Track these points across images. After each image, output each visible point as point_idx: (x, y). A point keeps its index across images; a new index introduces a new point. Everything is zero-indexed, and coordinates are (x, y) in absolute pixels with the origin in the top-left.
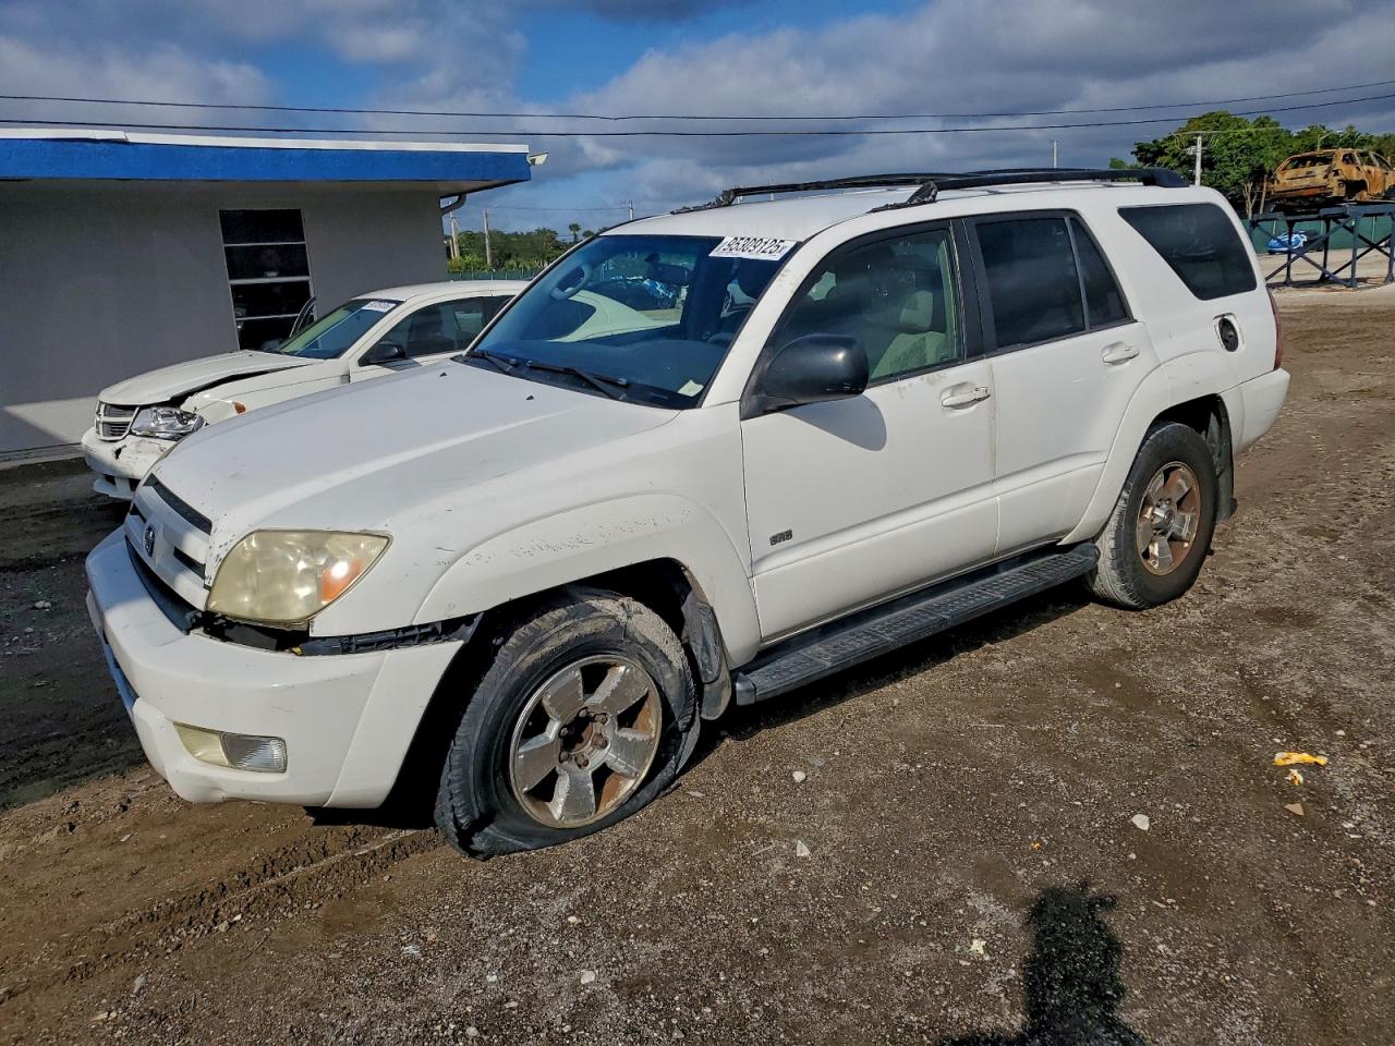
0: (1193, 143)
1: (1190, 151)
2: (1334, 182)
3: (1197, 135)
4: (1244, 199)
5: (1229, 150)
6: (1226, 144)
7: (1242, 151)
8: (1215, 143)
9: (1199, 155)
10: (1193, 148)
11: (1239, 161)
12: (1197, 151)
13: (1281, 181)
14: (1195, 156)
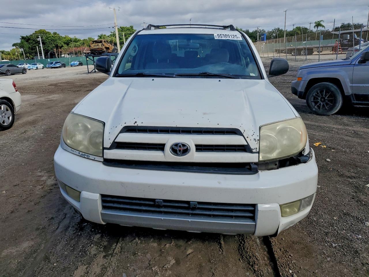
0: (38, 37)
1: (38, 39)
2: (104, 48)
3: (39, 35)
4: (55, 53)
5: (48, 40)
6: (47, 38)
7: (52, 41)
8: (44, 38)
9: (41, 41)
10: (39, 39)
11: (51, 43)
12: (40, 39)
13: (92, 47)
14: (39, 41)
